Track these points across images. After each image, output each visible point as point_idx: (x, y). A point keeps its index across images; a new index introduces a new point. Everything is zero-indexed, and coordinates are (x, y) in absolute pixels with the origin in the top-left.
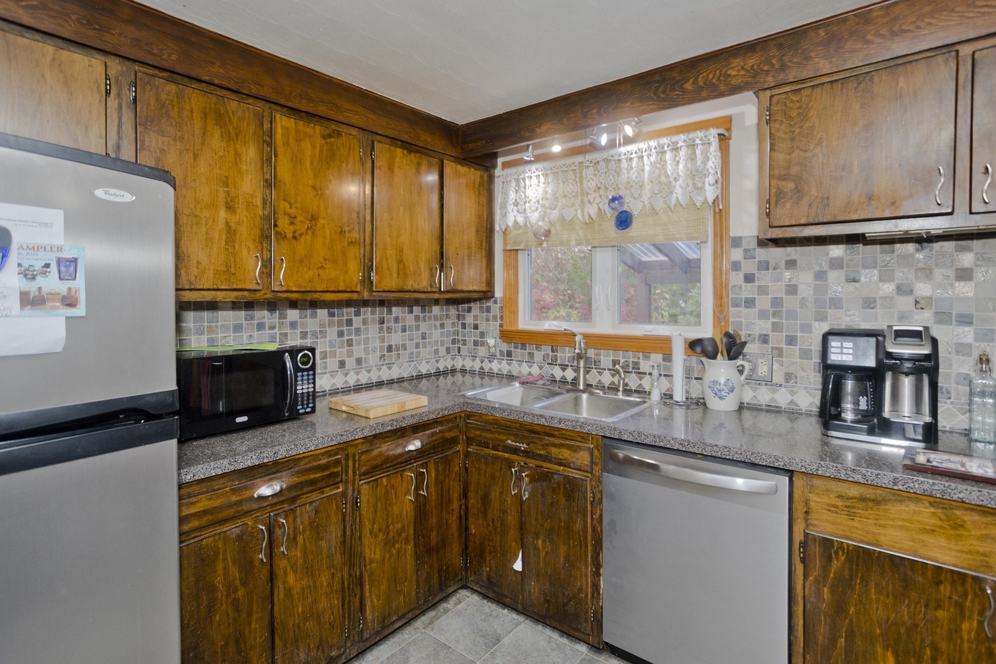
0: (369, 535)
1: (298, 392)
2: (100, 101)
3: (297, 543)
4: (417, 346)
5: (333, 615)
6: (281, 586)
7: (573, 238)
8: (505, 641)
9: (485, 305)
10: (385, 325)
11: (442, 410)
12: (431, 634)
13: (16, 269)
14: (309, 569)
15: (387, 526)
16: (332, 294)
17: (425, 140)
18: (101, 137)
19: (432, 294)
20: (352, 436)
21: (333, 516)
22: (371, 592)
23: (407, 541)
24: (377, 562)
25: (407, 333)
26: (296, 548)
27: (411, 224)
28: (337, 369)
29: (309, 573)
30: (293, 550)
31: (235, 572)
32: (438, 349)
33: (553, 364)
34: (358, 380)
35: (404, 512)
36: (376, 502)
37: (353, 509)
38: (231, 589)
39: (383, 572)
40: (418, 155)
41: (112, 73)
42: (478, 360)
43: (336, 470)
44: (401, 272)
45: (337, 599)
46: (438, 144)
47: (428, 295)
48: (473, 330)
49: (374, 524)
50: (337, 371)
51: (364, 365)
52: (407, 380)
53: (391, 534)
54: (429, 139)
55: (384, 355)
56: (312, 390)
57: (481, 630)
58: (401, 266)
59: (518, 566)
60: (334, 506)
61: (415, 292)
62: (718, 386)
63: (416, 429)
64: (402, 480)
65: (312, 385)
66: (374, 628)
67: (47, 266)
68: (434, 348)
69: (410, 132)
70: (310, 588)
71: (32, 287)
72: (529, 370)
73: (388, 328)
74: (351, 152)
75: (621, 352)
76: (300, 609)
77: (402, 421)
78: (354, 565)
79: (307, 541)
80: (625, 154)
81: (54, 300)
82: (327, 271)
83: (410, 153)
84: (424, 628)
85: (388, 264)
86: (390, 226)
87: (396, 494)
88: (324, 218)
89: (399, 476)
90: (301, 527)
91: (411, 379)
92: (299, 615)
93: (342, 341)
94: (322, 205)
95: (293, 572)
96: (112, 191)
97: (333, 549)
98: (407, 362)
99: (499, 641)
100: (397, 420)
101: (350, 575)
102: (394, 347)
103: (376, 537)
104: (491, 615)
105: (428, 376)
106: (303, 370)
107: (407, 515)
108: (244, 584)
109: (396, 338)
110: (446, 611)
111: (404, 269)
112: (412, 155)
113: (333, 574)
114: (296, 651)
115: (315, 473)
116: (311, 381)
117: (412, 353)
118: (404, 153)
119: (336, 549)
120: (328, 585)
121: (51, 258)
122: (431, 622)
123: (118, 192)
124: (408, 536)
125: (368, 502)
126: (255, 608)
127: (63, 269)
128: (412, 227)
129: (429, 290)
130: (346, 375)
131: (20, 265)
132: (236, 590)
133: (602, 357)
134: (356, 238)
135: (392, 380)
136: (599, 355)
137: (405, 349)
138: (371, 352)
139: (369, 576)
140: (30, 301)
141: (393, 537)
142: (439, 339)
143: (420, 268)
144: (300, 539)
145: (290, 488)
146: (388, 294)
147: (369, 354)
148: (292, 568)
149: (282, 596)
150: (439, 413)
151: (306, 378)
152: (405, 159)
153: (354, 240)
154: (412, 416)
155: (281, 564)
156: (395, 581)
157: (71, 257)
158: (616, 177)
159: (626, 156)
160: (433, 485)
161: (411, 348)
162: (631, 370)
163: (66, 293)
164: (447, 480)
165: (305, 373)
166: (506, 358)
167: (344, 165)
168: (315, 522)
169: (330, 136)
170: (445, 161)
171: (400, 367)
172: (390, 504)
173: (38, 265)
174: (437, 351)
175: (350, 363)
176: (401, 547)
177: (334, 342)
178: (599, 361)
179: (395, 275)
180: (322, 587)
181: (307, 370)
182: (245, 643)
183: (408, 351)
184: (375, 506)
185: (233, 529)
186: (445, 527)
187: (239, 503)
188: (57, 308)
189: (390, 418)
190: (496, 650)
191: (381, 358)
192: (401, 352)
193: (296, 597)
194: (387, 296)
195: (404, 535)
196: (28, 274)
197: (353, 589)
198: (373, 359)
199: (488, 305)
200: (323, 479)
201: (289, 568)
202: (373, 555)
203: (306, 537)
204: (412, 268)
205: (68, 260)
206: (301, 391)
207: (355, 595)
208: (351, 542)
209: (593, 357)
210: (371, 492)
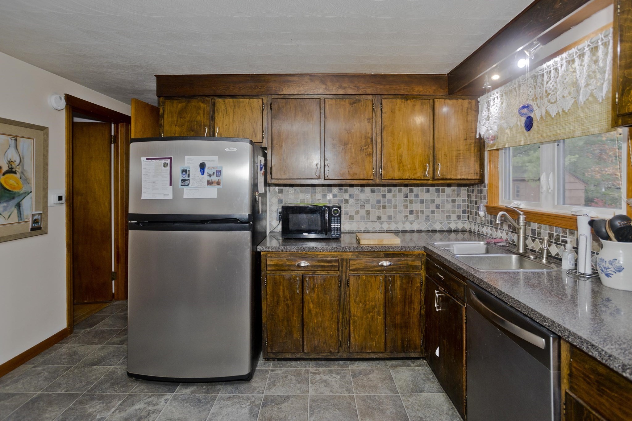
0: (353, 302)
1: (332, 226)
2: (261, 113)
3: (314, 291)
4: (433, 212)
5: (332, 331)
6: (307, 307)
7: (522, 139)
8: (424, 394)
9: (480, 188)
10: (408, 199)
11: (405, 247)
12: (391, 371)
13: (207, 174)
14: (320, 305)
15: (365, 301)
16: (357, 181)
17: (418, 91)
18: (261, 126)
19: (426, 181)
20: (343, 250)
21: (333, 285)
22: (354, 331)
23: (379, 314)
24: (358, 317)
25: (425, 204)
26: (314, 293)
27: (408, 140)
28: (376, 220)
29: (320, 307)
30: (312, 293)
31: (287, 293)
32: (450, 216)
33: (514, 232)
34: (389, 227)
35: (377, 297)
36: (359, 286)
37: (345, 287)
38: (285, 299)
39: (362, 324)
40: (412, 100)
41: (265, 102)
42: (477, 225)
43: (335, 264)
44: (401, 169)
45: (335, 325)
46: (429, 89)
47: (422, 181)
48: (474, 205)
49: (357, 297)
50: (376, 221)
51: (393, 220)
52: (424, 232)
53: (367, 307)
54: (421, 89)
55: (407, 216)
56: (339, 226)
57: (417, 383)
58: (401, 165)
59: (437, 353)
60: (334, 281)
61: (411, 179)
62: (604, 264)
63: (388, 255)
64: (376, 280)
65: (339, 224)
66: (355, 350)
67: (214, 173)
68: (446, 214)
69: (407, 89)
70: (320, 313)
71: (210, 179)
72: (501, 235)
73: (410, 200)
74: (367, 108)
75: (555, 227)
76: (315, 321)
77: (375, 248)
78: (345, 314)
79: (319, 292)
80: (546, 69)
81: (214, 183)
82: (353, 169)
83: (407, 100)
84: (390, 367)
85: (391, 164)
86: (393, 143)
87: (371, 286)
88: (351, 144)
89: (374, 278)
90: (316, 285)
91: (428, 232)
92: (315, 324)
93: (379, 206)
94: (350, 137)
95: (312, 303)
96: (231, 148)
97: (333, 301)
98: (424, 221)
99: (421, 392)
100: (371, 247)
101: (343, 318)
102: (414, 212)
103: (358, 304)
104: (430, 380)
105: (441, 231)
106: (335, 217)
107: (378, 300)
108: (291, 299)
109: (416, 207)
110: (409, 366)
111: (403, 166)
112: (409, 101)
113: (333, 312)
114: (313, 339)
115: (324, 263)
116: (339, 222)
117: (428, 216)
118: (402, 102)
119: (334, 301)
120: (330, 317)
121: (215, 171)
122: (396, 366)
123: (233, 148)
124: (379, 311)
125: (353, 285)
126: (295, 311)
127: (217, 174)
128: (409, 143)
129: (423, 178)
130: (382, 224)
131: (208, 173)
132: (287, 300)
133: (542, 230)
134: (370, 152)
135: (413, 230)
136: (539, 228)
137: (423, 213)
138: (398, 213)
139: (353, 322)
140: (210, 183)
141: (369, 309)
142: (451, 209)
143: (415, 166)
144: (316, 290)
145: (312, 266)
146: (392, 181)
147: (397, 214)
148: (312, 301)
149: (307, 311)
150: (402, 249)
151: (336, 220)
152: (403, 105)
153: (369, 153)
154: (382, 247)
155: (307, 298)
156: (370, 332)
157: (219, 170)
158: (542, 88)
159: (546, 70)
160: (398, 289)
161: (427, 212)
162: (560, 243)
163: (217, 181)
164: (410, 289)
165: (336, 218)
166: (489, 225)
167: (362, 115)
168: (323, 285)
169: (354, 103)
170: (435, 100)
171: (419, 224)
172: (367, 290)
173: (212, 173)
174: (449, 217)
175: (384, 218)
176: (374, 316)
177: (374, 206)
178: (540, 233)
179: (396, 171)
180: (326, 316)
181: (337, 217)
182: (291, 323)
183: (425, 215)
184: (358, 288)
185: (287, 275)
186: (407, 316)
187: (290, 266)
188: (215, 185)
189: (366, 246)
190: (414, 395)
191: (405, 217)
192: (419, 215)
193: (313, 315)
194: (392, 182)
195: (376, 310)
196: (210, 176)
197: (344, 325)
198: (400, 217)
199: (481, 188)
200: (328, 266)
201: (310, 301)
202: (355, 313)
203: (319, 290)
204: (409, 166)
205: (219, 171)
206: (333, 226)
207: (346, 329)
208: (344, 303)
209: (537, 229)
210: (355, 281)
